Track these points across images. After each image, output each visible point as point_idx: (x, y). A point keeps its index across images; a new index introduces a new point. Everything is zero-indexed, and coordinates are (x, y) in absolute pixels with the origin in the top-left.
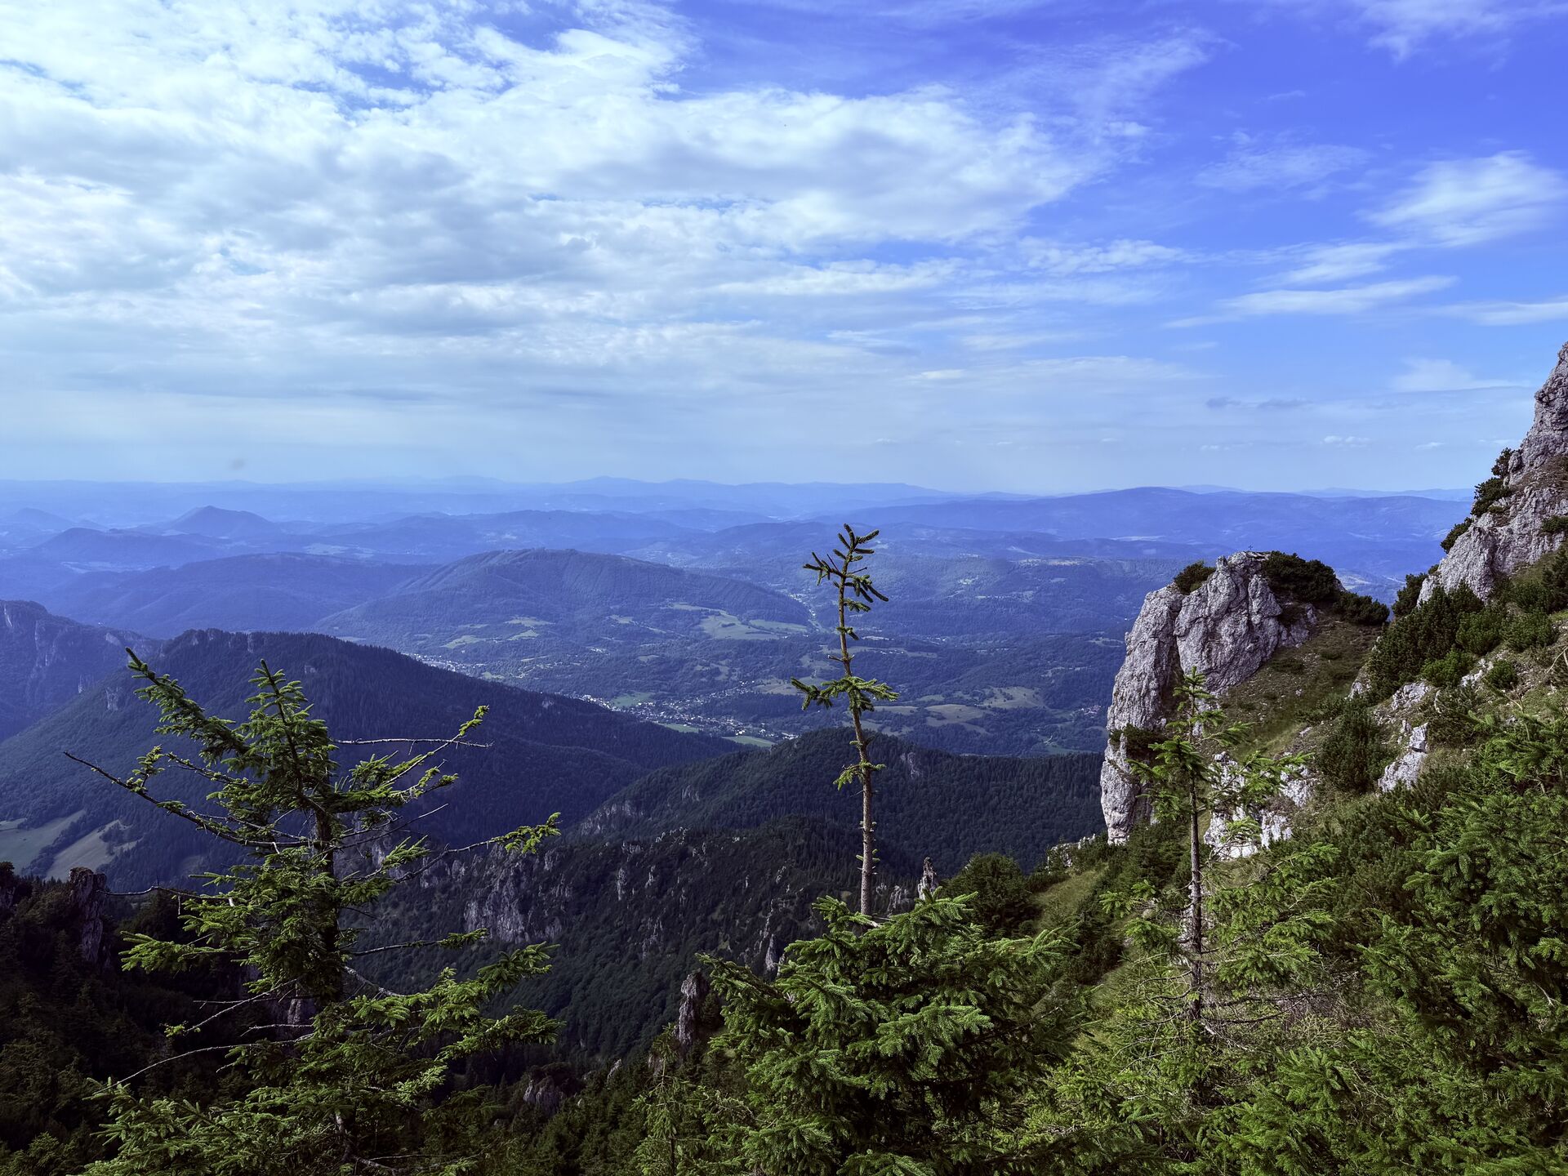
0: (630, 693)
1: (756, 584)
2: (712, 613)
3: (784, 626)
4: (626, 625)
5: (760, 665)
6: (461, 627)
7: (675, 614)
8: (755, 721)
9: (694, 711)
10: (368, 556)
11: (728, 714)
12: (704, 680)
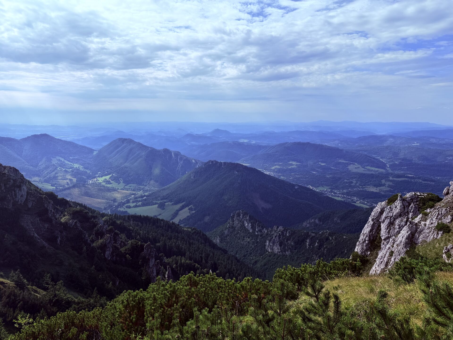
0: (323, 186)
1: (368, 155)
2: (352, 164)
3: (377, 169)
4: (323, 166)
5: (367, 181)
6: (276, 163)
7: (340, 163)
8: (363, 199)
9: (343, 194)
10: (254, 143)
11: (355, 196)
12: (347, 184)
